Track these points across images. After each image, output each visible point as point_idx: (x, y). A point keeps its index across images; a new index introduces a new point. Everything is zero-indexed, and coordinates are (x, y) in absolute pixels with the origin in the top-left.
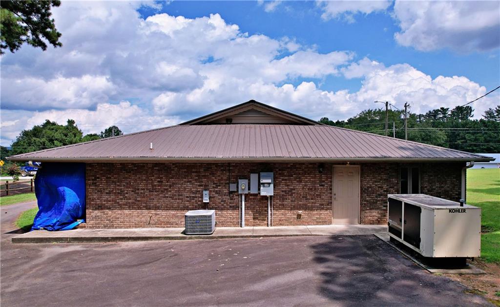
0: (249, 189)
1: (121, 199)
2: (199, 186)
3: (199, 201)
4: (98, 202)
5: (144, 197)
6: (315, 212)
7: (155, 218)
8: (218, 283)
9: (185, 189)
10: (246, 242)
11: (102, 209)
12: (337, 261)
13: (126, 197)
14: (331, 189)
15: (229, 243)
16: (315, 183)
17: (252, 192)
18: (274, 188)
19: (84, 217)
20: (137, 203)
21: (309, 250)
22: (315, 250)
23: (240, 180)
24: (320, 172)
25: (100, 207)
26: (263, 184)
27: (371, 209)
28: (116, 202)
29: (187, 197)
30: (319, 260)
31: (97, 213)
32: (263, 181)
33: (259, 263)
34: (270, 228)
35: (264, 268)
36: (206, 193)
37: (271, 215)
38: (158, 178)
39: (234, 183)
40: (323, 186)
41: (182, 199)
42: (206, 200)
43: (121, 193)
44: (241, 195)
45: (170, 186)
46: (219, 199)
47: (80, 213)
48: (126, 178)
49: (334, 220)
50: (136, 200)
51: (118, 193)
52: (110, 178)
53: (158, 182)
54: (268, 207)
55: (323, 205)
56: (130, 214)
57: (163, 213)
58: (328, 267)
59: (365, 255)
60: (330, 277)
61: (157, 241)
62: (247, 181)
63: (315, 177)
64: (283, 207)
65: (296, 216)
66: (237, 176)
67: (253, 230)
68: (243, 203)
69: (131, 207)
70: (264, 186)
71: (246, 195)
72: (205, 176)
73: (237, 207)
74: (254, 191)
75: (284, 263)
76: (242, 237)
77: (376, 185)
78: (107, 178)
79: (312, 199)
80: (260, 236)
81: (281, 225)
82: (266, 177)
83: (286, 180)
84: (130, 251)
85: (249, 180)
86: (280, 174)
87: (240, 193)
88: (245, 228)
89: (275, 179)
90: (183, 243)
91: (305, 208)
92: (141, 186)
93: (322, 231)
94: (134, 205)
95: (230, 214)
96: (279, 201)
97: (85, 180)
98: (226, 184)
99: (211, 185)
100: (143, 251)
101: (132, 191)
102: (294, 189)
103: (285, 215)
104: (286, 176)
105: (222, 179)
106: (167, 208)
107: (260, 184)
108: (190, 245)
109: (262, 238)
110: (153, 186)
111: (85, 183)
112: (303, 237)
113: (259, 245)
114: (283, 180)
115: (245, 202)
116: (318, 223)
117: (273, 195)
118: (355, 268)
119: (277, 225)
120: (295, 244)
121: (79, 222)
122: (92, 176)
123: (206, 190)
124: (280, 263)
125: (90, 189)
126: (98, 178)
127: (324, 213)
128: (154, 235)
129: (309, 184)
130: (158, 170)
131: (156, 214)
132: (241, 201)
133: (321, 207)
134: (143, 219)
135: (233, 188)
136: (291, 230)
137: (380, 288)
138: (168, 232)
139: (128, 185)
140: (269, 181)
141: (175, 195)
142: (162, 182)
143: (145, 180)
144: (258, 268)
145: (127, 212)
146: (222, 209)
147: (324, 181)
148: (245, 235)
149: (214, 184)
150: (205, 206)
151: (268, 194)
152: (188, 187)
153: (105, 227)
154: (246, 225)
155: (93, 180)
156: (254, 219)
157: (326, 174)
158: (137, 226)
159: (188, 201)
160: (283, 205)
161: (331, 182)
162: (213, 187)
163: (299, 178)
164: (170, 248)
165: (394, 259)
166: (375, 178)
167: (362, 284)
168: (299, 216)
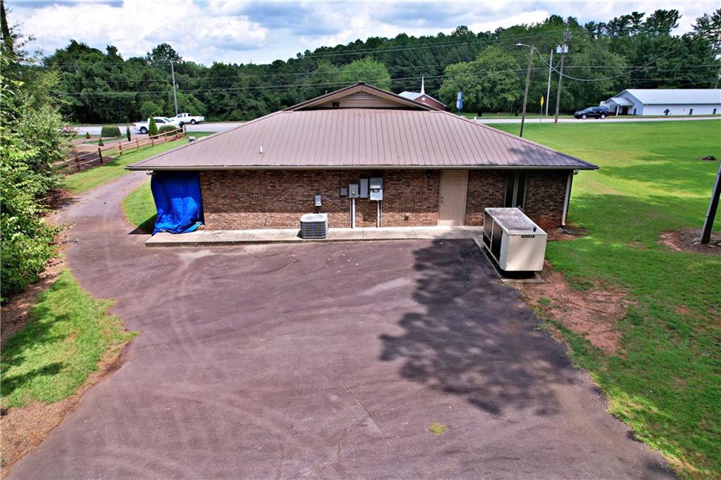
0: (359, 193)
1: (237, 203)
2: (311, 190)
3: (312, 204)
4: (215, 206)
5: (258, 201)
6: (422, 214)
7: (271, 221)
8: (337, 289)
9: (297, 193)
10: (357, 246)
11: (219, 212)
12: (433, 269)
13: (241, 201)
14: (438, 193)
15: (342, 247)
16: (422, 187)
17: (362, 196)
18: (383, 191)
19: (202, 220)
20: (252, 206)
21: (411, 255)
22: (417, 256)
23: (350, 186)
24: (428, 177)
25: (217, 211)
26: (373, 189)
27: (475, 212)
28: (231, 205)
29: (300, 201)
30: (419, 267)
31: (214, 216)
32: (373, 187)
33: (369, 270)
34: (379, 229)
35: (372, 274)
36: (318, 198)
37: (380, 216)
38: (272, 183)
39: (344, 187)
40: (431, 190)
41: (295, 203)
42: (318, 203)
43: (236, 197)
44: (352, 199)
45: (283, 191)
46: (331, 202)
47: (198, 216)
48: (240, 183)
49: (440, 222)
50: (251, 204)
51: (233, 197)
52: (224, 183)
53: (272, 186)
54: (377, 210)
55: (429, 208)
56: (246, 217)
57: (278, 215)
58: (425, 275)
59: (458, 262)
60: (423, 284)
61: (276, 245)
62: (357, 186)
63: (423, 182)
64: (391, 209)
65: (403, 218)
66: (348, 180)
67: (363, 233)
68: (354, 206)
69: (247, 210)
70: (373, 192)
71: (356, 199)
72: (316, 181)
73: (347, 210)
74: (363, 195)
75: (389, 270)
76: (353, 240)
77: (482, 189)
78: (221, 183)
79: (420, 202)
80: (370, 240)
81: (389, 226)
82: (376, 183)
83: (394, 184)
84: (257, 256)
85: (360, 184)
86: (389, 178)
87: (350, 197)
88: (355, 229)
89: (384, 184)
90: (301, 246)
91: (413, 210)
92: (255, 191)
93: (427, 234)
94: (250, 209)
95: (341, 216)
96: (388, 204)
97: (200, 185)
98: (337, 188)
99: (323, 190)
100: (268, 256)
101: (247, 196)
102: (402, 193)
103: (393, 217)
104: (395, 181)
105: (333, 184)
106: (281, 211)
107: (369, 190)
108: (307, 249)
109: (371, 242)
110: (267, 190)
111: (200, 188)
112: (408, 241)
113: (369, 250)
114: (392, 184)
115: (356, 204)
116: (424, 224)
117: (382, 199)
118: (445, 276)
119: (385, 226)
120: (400, 249)
121: (198, 224)
122: (206, 181)
123: (318, 194)
124: (386, 271)
125: (205, 194)
126: (212, 183)
127: (430, 215)
128: (273, 239)
129: (417, 189)
130: (271, 175)
131: (271, 217)
132: (352, 205)
133: (428, 210)
134: (259, 221)
135: (344, 192)
136: (398, 233)
137: (458, 294)
138: (285, 234)
139: (243, 190)
140: (379, 187)
141: (288, 199)
142: (275, 186)
143: (258, 185)
144: (368, 275)
145: (243, 214)
146: (334, 212)
147: (431, 186)
148: (357, 238)
149: (326, 188)
150: (317, 210)
151: (377, 199)
152: (300, 191)
153: (223, 228)
154: (357, 226)
155: (207, 185)
156: (364, 220)
157: (434, 179)
158: (253, 227)
159: (301, 204)
160: (391, 208)
161: (439, 186)
162: (325, 191)
163: (408, 182)
164: (291, 253)
165: (479, 267)
166: (481, 182)
167: (446, 291)
168: (407, 218)
